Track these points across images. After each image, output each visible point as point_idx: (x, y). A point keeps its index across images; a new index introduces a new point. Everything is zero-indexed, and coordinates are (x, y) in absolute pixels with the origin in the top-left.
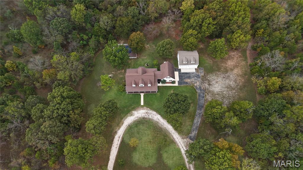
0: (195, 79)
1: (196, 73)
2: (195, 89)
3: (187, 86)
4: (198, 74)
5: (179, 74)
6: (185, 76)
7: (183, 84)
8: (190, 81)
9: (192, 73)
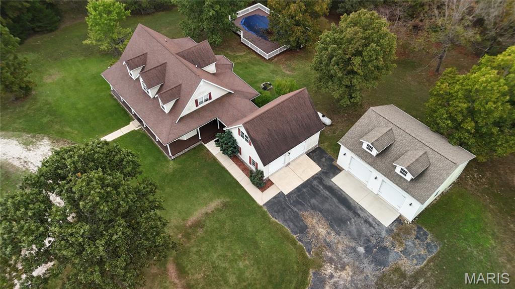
0: (354, 250)
1: (384, 234)
3: (287, 237)
4: (387, 244)
5: (316, 177)
6: (327, 206)
7: (287, 217)
8: (320, 236)
9: (370, 220)
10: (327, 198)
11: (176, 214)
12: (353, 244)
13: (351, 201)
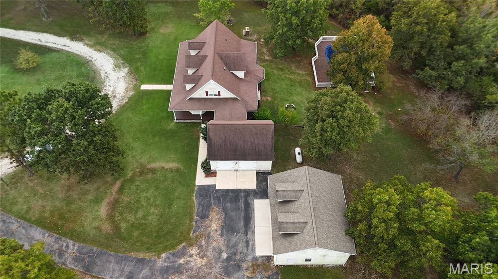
0: (220, 253)
1: (250, 257)
2: (173, 247)
3: (191, 214)
4: (245, 265)
5: (247, 193)
6: (233, 214)
7: (203, 203)
8: (210, 229)
9: (251, 243)
10: (239, 209)
11: (148, 156)
12: (223, 249)
13: (252, 223)
